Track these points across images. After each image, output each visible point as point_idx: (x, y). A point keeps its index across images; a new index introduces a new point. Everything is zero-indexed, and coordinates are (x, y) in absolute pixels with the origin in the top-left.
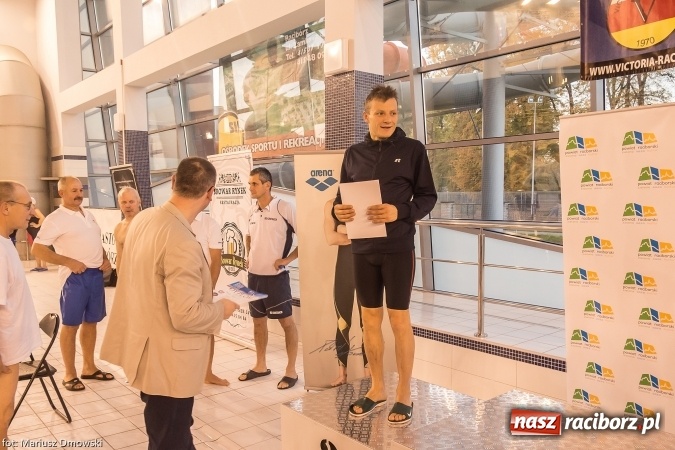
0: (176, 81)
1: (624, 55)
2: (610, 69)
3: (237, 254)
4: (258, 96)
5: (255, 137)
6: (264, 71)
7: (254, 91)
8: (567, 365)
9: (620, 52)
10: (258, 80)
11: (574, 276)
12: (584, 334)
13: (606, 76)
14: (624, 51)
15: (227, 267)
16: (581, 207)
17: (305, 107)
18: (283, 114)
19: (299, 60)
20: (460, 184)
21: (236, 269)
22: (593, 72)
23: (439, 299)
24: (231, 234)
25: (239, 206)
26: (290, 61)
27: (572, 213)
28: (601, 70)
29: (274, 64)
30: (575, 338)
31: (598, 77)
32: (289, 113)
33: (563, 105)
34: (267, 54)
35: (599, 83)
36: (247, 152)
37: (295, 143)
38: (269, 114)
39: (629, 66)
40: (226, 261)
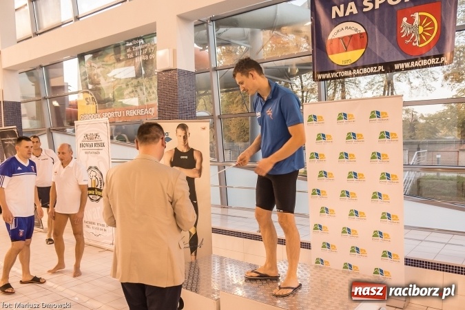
0: (41, 67)
1: (335, 69)
2: (328, 76)
3: (99, 187)
4: (107, 81)
5: (105, 108)
6: (111, 65)
7: (104, 77)
8: (312, 245)
9: (333, 66)
10: (107, 70)
11: (314, 194)
12: (320, 226)
13: (326, 79)
14: (335, 66)
15: (91, 196)
16: (317, 154)
17: (141, 90)
18: (125, 93)
19: (136, 59)
20: (234, 137)
21: (98, 197)
22: (320, 76)
23: (230, 212)
24: (93, 174)
25: (99, 155)
26: (130, 59)
27: (311, 158)
28: (324, 76)
29: (118, 60)
30: (315, 229)
31: (322, 80)
32: (130, 93)
33: (297, 86)
34: (113, 53)
35: (322, 83)
36: (105, 119)
37: (134, 113)
38: (116, 93)
39: (338, 75)
40: (90, 192)
